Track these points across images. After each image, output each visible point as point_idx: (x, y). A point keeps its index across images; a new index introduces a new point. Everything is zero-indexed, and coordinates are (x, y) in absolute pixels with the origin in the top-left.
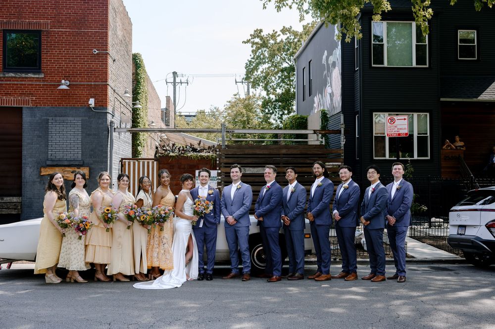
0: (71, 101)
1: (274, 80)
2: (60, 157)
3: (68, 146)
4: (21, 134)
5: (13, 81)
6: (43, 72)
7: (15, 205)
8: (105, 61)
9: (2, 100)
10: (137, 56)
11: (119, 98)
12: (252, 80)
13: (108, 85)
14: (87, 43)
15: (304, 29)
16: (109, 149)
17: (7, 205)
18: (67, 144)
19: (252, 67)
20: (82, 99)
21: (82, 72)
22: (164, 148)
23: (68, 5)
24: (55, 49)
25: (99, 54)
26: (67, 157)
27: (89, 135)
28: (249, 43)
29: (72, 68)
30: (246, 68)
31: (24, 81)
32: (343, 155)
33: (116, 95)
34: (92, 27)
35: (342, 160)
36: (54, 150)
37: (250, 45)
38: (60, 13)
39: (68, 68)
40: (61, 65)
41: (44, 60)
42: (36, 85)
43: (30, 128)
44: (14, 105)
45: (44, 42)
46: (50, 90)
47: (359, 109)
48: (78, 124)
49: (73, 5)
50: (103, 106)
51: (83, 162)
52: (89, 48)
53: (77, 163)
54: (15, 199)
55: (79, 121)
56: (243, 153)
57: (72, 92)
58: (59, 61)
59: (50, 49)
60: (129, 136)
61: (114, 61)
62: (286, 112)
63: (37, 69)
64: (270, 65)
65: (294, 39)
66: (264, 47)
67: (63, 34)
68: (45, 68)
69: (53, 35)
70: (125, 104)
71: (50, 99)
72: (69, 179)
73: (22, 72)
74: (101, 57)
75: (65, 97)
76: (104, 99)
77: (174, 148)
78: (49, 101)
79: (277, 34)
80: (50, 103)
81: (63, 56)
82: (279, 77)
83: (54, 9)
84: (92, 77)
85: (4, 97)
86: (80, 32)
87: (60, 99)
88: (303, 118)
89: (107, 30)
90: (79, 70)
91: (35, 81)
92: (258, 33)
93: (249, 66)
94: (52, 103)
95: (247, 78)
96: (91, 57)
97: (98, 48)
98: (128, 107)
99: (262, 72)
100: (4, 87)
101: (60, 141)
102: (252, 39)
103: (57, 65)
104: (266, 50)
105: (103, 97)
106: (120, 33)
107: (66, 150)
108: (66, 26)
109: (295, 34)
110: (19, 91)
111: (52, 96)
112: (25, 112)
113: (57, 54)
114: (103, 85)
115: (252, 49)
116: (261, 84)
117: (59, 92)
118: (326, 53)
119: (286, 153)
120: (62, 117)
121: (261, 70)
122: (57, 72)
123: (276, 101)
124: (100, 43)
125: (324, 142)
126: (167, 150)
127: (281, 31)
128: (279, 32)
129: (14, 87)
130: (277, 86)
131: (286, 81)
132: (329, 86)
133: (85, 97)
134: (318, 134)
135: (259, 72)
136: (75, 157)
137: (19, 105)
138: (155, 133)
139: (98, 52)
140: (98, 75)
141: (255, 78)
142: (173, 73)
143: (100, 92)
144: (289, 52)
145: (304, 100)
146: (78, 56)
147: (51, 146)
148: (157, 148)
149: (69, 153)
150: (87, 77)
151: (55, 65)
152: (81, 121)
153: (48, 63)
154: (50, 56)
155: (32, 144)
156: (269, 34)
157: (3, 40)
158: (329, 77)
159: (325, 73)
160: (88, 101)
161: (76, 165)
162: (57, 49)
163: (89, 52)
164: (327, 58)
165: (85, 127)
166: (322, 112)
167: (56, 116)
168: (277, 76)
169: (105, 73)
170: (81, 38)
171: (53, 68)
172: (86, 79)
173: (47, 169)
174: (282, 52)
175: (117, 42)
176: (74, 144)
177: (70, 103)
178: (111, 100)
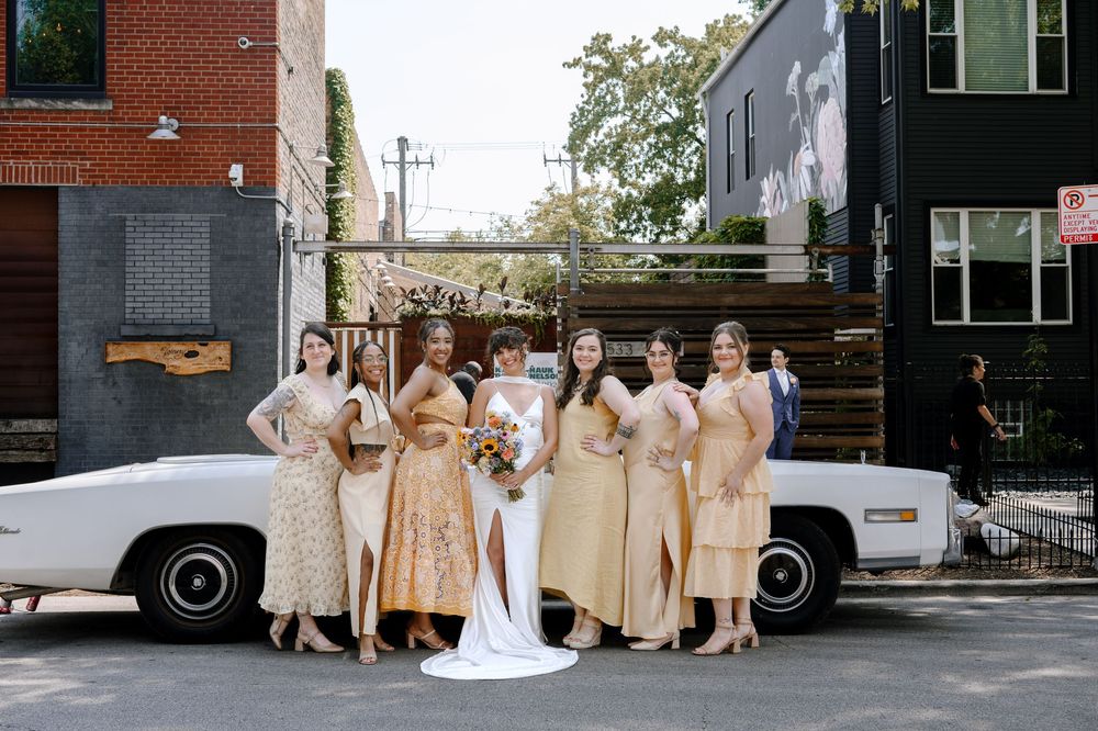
0: (182, 171)
1: (638, 154)
2: (156, 316)
3: (175, 287)
4: (55, 259)
5: (34, 119)
6: (111, 97)
7: (41, 440)
8: (271, 69)
9: (4, 168)
10: (335, 76)
11: (300, 169)
12: (585, 153)
13: (279, 130)
15: (708, 33)
16: (281, 295)
17: (22, 439)
18: (174, 282)
19: (585, 122)
20: (211, 166)
21: (210, 97)
22: (415, 297)
24: (141, 37)
25: (255, 51)
26: (174, 316)
27: (230, 259)
28: (578, 67)
29: (186, 86)
30: (571, 125)
31: (61, 118)
32: (879, 308)
33: (294, 162)
35: (877, 322)
36: (139, 299)
37: (580, 71)
39: (174, 85)
40: (156, 79)
41: (112, 66)
42: (92, 129)
43: (78, 240)
44: (36, 181)
45: (113, 19)
46: (128, 142)
47: (895, 201)
48: (201, 230)
50: (265, 184)
51: (216, 328)
52: (228, 33)
53: (200, 332)
54: (40, 426)
55: (203, 224)
56: (625, 304)
57: (184, 148)
58: (152, 68)
59: (128, 37)
60: (321, 271)
61: (290, 71)
62: (668, 227)
63: (94, 89)
64: (628, 119)
65: (684, 57)
66: (612, 76)
68: (117, 85)
70: (312, 189)
71: (129, 165)
72: (180, 372)
73: (55, 97)
74: (259, 57)
75: (167, 160)
76: (268, 166)
77: (440, 297)
78: (127, 171)
79: (642, 46)
80: (128, 177)
81: (163, 56)
82: (650, 145)
84: (236, 109)
85: (11, 161)
87: (155, 165)
88: (754, 224)
90: (202, 91)
91: (91, 119)
92: (599, 44)
93: (580, 120)
94: (133, 177)
95: (572, 148)
96: (233, 56)
97: (251, 33)
98: (321, 201)
99: (608, 135)
100: (11, 135)
101: (156, 276)
102: (586, 56)
103: (145, 79)
104: (617, 84)
105: (263, 160)
106: (301, 6)
107: (170, 299)
109: (688, 44)
110: (49, 147)
111: (133, 159)
112: (64, 200)
113: (147, 49)
114: (265, 130)
115: (586, 80)
116: (607, 163)
117: (151, 148)
118: (797, 67)
119: (735, 304)
120: (160, 212)
121: (605, 130)
122: (146, 97)
123: (646, 202)
124: (258, 21)
125: (831, 276)
126: (421, 303)
127: (654, 38)
128: (647, 41)
129: (35, 135)
130: (646, 165)
131: (667, 155)
132: (807, 148)
133: (220, 160)
134: (816, 255)
135: (601, 136)
136: (194, 316)
137: (49, 181)
138: (369, 272)
139: (251, 44)
140: (251, 103)
141: (594, 150)
142: (399, 140)
143: (256, 149)
144: (675, 86)
145: (729, 191)
146: (200, 56)
147: (132, 287)
148: (372, 309)
149: (180, 305)
150: (223, 108)
151: (142, 79)
152: (208, 224)
153: (122, 73)
154: (128, 55)
155: (84, 283)
156: (625, 46)
157: (7, 13)
158: (804, 125)
159: (793, 118)
160: (227, 172)
161: (197, 335)
162: (146, 37)
163: (228, 44)
164: (802, 79)
165: (220, 239)
166: (810, 204)
167: (144, 210)
168: (645, 143)
169: (271, 100)
170: (208, 9)
171: (135, 85)
172: (222, 114)
173: (123, 347)
174: (658, 88)
175: (296, 25)
176: (191, 281)
177: (180, 177)
178: (283, 170)
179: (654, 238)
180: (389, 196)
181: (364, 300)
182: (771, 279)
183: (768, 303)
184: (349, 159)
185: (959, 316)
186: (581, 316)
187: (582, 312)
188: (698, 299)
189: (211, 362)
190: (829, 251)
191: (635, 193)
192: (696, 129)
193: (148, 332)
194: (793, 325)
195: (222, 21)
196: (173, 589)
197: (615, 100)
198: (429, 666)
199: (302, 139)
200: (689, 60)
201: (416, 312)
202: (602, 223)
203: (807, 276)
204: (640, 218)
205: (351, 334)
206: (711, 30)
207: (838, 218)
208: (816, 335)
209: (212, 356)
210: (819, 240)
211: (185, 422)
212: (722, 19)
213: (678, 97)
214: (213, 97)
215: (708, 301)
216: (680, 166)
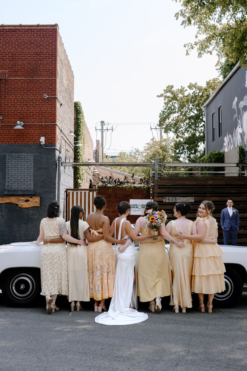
0: (25, 139)
1: (182, 127)
2: (16, 188)
3: (22, 178)
6: (2, 115)
8: (54, 105)
10: (77, 104)
11: (64, 137)
12: (164, 127)
13: (57, 125)
15: (207, 84)
16: (57, 181)
18: (21, 176)
19: (164, 116)
20: (34, 137)
21: (34, 114)
22: (103, 180)
23: (23, 56)
24: (11, 95)
25: (49, 99)
26: (21, 188)
27: (40, 169)
28: (162, 97)
29: (26, 111)
30: (160, 117)
33: (62, 135)
34: (43, 75)
36: (10, 182)
37: (163, 98)
38: (16, 64)
39: (22, 111)
40: (16, 109)
41: (2, 105)
45: (3, 89)
46: (7, 130)
48: (31, 159)
49: (27, 56)
50: (52, 143)
51: (35, 192)
52: (40, 93)
53: (30, 193)
55: (31, 157)
56: (174, 184)
57: (25, 132)
58: (15, 105)
59: (7, 95)
60: (72, 170)
61: (61, 105)
62: (193, 152)
64: (179, 114)
66: (174, 100)
67: (18, 81)
68: (4, 111)
69: (10, 83)
70: (69, 143)
71: (7, 137)
72: (23, 207)
74: (51, 101)
75: (20, 135)
76: (53, 137)
77: (111, 180)
78: (6, 139)
79: (185, 89)
80: (7, 141)
81: (19, 101)
82: (187, 124)
83: (11, 60)
84: (43, 118)
86: (32, 79)
87: (16, 137)
88: (221, 154)
89: (56, 77)
90: (31, 113)
92: (169, 89)
93: (163, 115)
94: (9, 141)
95: (161, 124)
96: (42, 101)
97: (48, 93)
98: (72, 147)
99: (173, 120)
101: (16, 174)
102: (165, 93)
103: (13, 109)
104: (176, 102)
105: (51, 135)
106: (65, 82)
107: (20, 182)
108: (21, 75)
109: (200, 89)
111: (8, 135)
113: (14, 99)
114: (52, 125)
115: (165, 101)
116: (172, 130)
117: (14, 132)
118: (236, 99)
119: (212, 184)
120: (17, 153)
121: (172, 118)
122: (13, 114)
123: (185, 143)
124: (50, 89)
125: (246, 174)
126: (105, 182)
127: (188, 87)
128: (186, 88)
130: (185, 131)
131: (193, 127)
132: (240, 127)
133: (37, 135)
134: (241, 167)
135: (170, 120)
136: (28, 188)
138: (90, 169)
139: (48, 96)
140: (48, 116)
141: (167, 125)
142: (101, 122)
143: (49, 132)
144: (195, 103)
145: (213, 141)
146: (31, 101)
147: (8, 178)
148: (91, 181)
149: (23, 184)
150: (38, 118)
151: (12, 109)
152: (33, 157)
153: (5, 107)
154: (7, 101)
156: (178, 89)
158: (239, 119)
159: (235, 116)
160: (39, 139)
161: (29, 194)
162: (13, 95)
163: (40, 97)
164: (238, 103)
165: (37, 162)
166: (240, 148)
167: (12, 152)
168: (185, 123)
169: (54, 115)
170: (34, 85)
171: (10, 111)
172: (38, 120)
173: (4, 198)
174: (190, 104)
175: (63, 89)
176: (27, 176)
177: (24, 141)
178: (58, 139)
180: (98, 141)
181: (88, 178)
182: (227, 175)
183: (224, 183)
184: (83, 131)
186: (159, 188)
188: (199, 182)
189: (33, 203)
190: (245, 165)
191: (182, 140)
192: (203, 118)
193: (13, 193)
194: (233, 191)
195: (38, 89)
196: (14, 288)
197: (175, 108)
198: (98, 320)
199: (65, 127)
200: (200, 94)
201: (103, 186)
202: (171, 151)
203: (238, 174)
204: (184, 149)
205: (81, 193)
206: (208, 83)
208: (241, 195)
209: (34, 201)
210: (243, 161)
211: (25, 224)
212: (212, 79)
213: (197, 107)
215: (203, 183)
216: (198, 130)
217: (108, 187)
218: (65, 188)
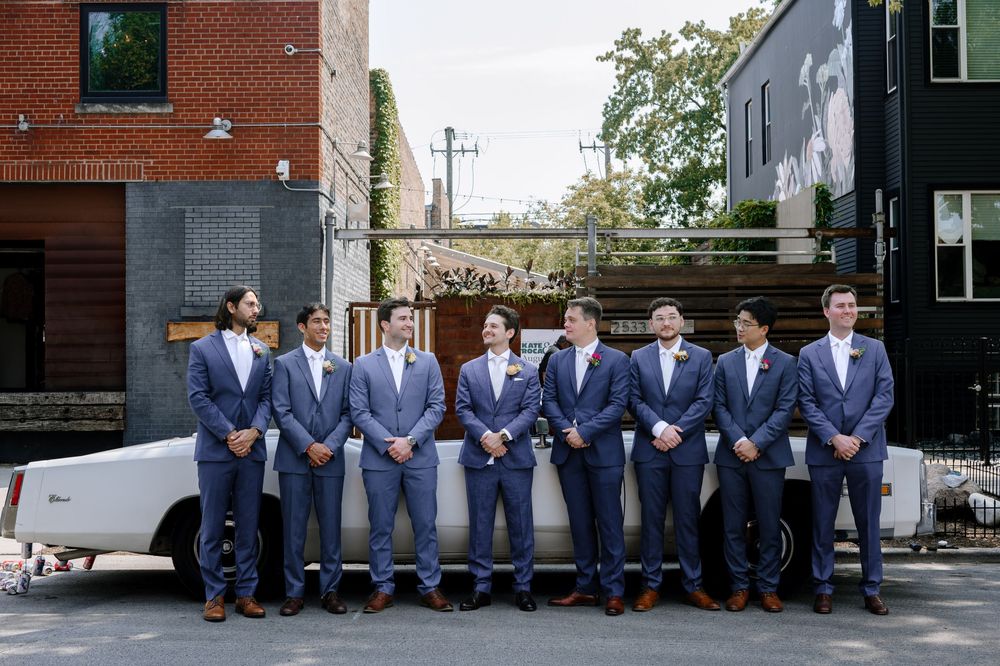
0: (235, 167)
1: (666, 140)
2: (213, 299)
3: (229, 272)
4: (123, 247)
5: (104, 122)
6: (171, 101)
7: (111, 411)
10: (379, 76)
11: (343, 163)
12: (617, 141)
13: (321, 128)
14: (270, 30)
15: (732, 26)
16: (324, 279)
17: (94, 410)
18: (228, 267)
19: (617, 112)
20: (261, 162)
21: (259, 100)
22: (448, 279)
24: (198, 47)
25: (300, 57)
27: (277, 246)
28: (610, 61)
29: (238, 90)
30: (604, 115)
31: (128, 121)
32: (881, 287)
33: (337, 156)
35: (880, 301)
36: (197, 283)
37: (612, 64)
39: (228, 90)
40: (211, 84)
41: (173, 74)
42: (156, 131)
43: (143, 231)
44: (106, 178)
45: (173, 31)
46: (187, 141)
47: (900, 185)
48: (252, 220)
50: (309, 178)
51: (265, 308)
52: (275, 41)
54: (110, 398)
55: (254, 215)
56: (640, 285)
57: (237, 146)
58: (208, 74)
59: (186, 47)
60: (366, 255)
61: (333, 74)
62: (695, 208)
63: (157, 94)
64: (657, 108)
65: (709, 49)
66: (643, 68)
67: (215, 9)
68: (177, 90)
69: (193, 15)
70: (356, 180)
71: (188, 162)
73: (123, 102)
74: (304, 62)
75: (222, 157)
76: (312, 162)
77: (471, 279)
78: (186, 168)
79: (671, 40)
80: (187, 173)
81: (217, 63)
82: (678, 132)
84: (283, 110)
85: (85, 160)
86: (255, 4)
87: (211, 162)
88: (766, 208)
90: (252, 95)
91: (154, 121)
92: (630, 38)
93: (612, 110)
94: (192, 173)
95: (606, 136)
96: (280, 62)
97: (297, 41)
98: (365, 191)
99: (639, 123)
100: (83, 137)
101: (212, 262)
102: (618, 50)
103: (202, 85)
104: (647, 75)
105: (307, 156)
106: (344, 14)
107: (225, 283)
109: (713, 37)
110: (118, 147)
111: (191, 157)
112: (131, 195)
113: (203, 58)
114: (310, 129)
115: (618, 72)
116: (638, 149)
117: (207, 146)
118: (809, 60)
119: (742, 284)
120: (215, 204)
121: (636, 118)
122: (203, 100)
123: (673, 185)
124: (302, 30)
125: (833, 257)
126: (454, 284)
127: (682, 32)
128: (676, 35)
129: (106, 137)
130: (674, 151)
131: (694, 142)
132: (818, 136)
133: (268, 157)
134: (820, 238)
135: (632, 124)
137: (118, 178)
138: (416, 253)
139: (296, 50)
140: (297, 104)
141: (625, 137)
142: (446, 130)
143: (301, 146)
144: (700, 76)
145: (747, 176)
146: (251, 63)
147: (191, 273)
148: (418, 287)
150: (271, 110)
151: (199, 85)
152: (258, 215)
153: (181, 79)
154: (186, 63)
155: (148, 269)
156: (654, 40)
157: (80, 28)
158: (816, 113)
159: (805, 107)
160: (275, 167)
162: (202, 48)
163: (275, 51)
164: (813, 71)
165: (268, 228)
166: (817, 189)
167: (201, 203)
168: (673, 130)
169: (314, 101)
170: (258, 20)
171: (193, 90)
172: (270, 115)
173: (182, 327)
174: (685, 78)
175: (339, 32)
176: (243, 267)
177: (233, 172)
178: (326, 165)
179: (682, 219)
180: (437, 182)
181: (410, 280)
182: (782, 261)
183: (774, 282)
184: (393, 149)
185: (962, 293)
187: (599, 293)
188: (708, 280)
190: (832, 234)
191: (664, 177)
192: (721, 116)
193: (205, 313)
194: (798, 304)
197: (645, 90)
199: (345, 135)
200: (714, 52)
201: (449, 293)
202: (633, 206)
203: (814, 257)
204: (669, 201)
206: (734, 23)
207: (844, 202)
210: (825, 223)
212: (745, 11)
213: (704, 87)
214: (262, 100)
215: (717, 282)
216: (706, 151)
217: (464, 297)
218: (347, 299)
